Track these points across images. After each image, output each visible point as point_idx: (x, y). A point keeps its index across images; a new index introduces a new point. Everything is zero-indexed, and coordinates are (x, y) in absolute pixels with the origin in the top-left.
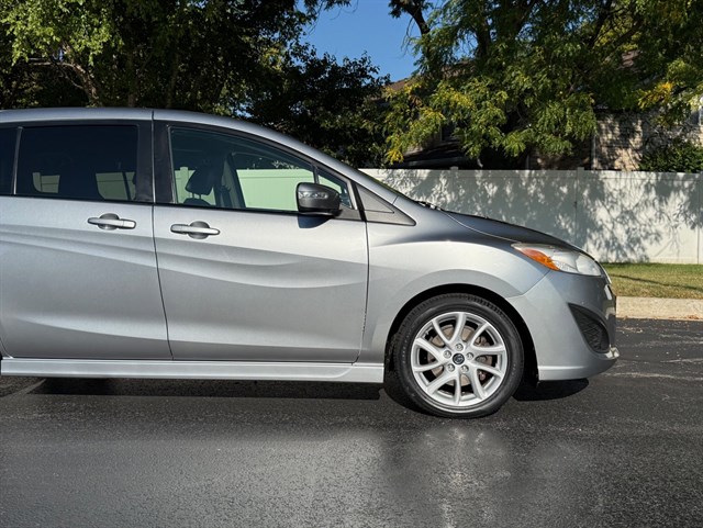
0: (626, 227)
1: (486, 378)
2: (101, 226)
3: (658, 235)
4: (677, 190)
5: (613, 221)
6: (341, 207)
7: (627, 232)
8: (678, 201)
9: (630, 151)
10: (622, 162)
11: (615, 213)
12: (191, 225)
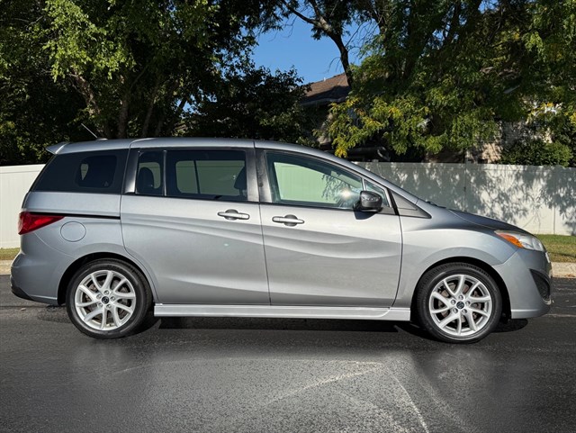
0: (502, 205)
1: (478, 316)
2: (226, 217)
3: (525, 211)
4: (538, 178)
5: (493, 201)
6: (383, 206)
7: (503, 209)
8: (540, 187)
9: (493, 145)
10: (488, 154)
11: (494, 196)
12: (286, 217)
